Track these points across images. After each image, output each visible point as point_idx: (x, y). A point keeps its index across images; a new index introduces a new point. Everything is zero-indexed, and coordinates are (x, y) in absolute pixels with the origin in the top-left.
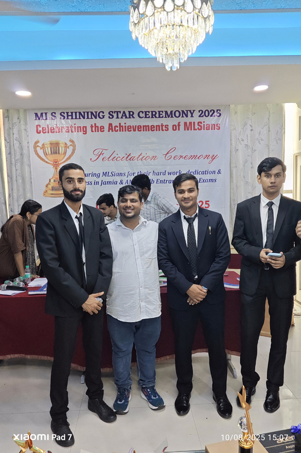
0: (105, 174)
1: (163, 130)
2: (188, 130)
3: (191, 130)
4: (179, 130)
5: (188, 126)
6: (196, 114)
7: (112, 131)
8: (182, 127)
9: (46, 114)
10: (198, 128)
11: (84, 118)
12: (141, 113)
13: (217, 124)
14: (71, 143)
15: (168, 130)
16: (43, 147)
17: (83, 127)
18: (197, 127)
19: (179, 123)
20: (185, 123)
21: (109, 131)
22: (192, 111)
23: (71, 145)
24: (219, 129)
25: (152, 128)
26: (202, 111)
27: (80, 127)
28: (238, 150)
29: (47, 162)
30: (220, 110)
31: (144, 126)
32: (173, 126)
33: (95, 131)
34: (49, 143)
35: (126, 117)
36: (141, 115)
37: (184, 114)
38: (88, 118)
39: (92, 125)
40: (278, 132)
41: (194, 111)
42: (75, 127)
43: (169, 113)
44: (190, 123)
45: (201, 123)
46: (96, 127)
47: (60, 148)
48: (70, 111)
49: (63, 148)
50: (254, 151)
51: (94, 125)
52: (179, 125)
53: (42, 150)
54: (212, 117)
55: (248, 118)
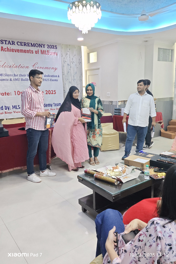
0: (1, 75)
1: (30, 53)
2: (43, 54)
4: (38, 54)
6: (46, 47)
7: (3, 51)
8: (40, 52)
12: (18, 43)
13: (56, 53)
15: (33, 53)
18: (47, 53)
19: (38, 50)
21: (1, 51)
22: (44, 45)
25: (25, 51)
26: (49, 45)
28: (64, 66)
30: (56, 46)
31: (20, 50)
32: (36, 51)
35: (11, 44)
37: (40, 46)
40: (80, 59)
43: (33, 44)
44: (44, 51)
45: (49, 51)
50: (71, 67)
54: (53, 49)
55: (68, 51)
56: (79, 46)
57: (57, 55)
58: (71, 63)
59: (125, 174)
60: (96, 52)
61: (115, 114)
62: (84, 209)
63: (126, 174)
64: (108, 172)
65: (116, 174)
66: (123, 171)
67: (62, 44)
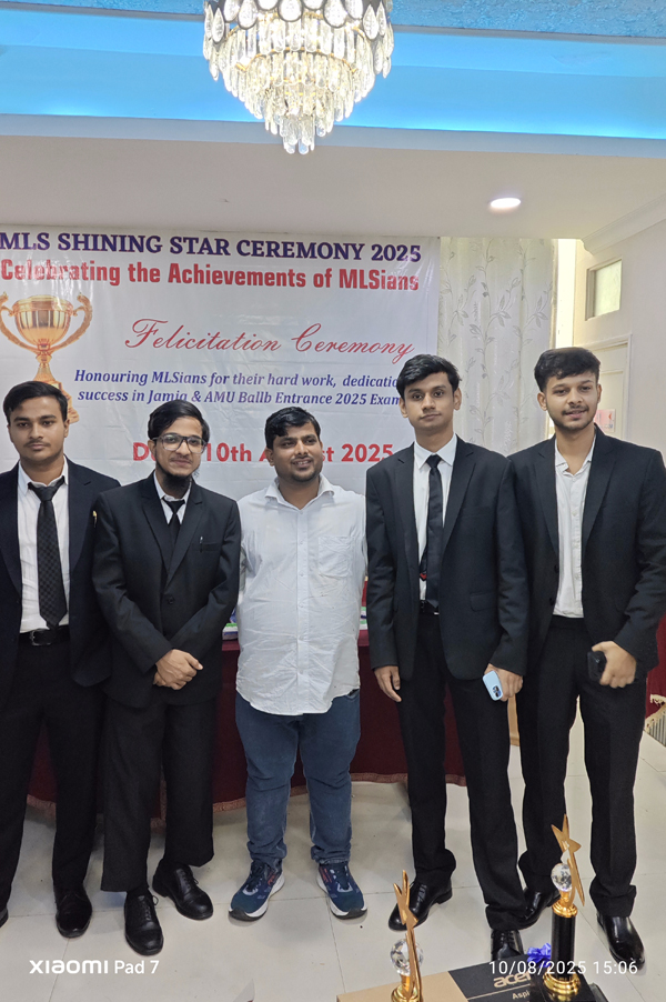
0: (158, 377)
1: (292, 285)
2: (348, 286)
3: (355, 286)
4: (328, 285)
5: (349, 279)
6: (367, 253)
7: (178, 281)
8: (335, 280)
9: (26, 235)
10: (371, 284)
11: (114, 249)
12: (244, 245)
13: (412, 278)
14: (82, 304)
16: (16, 310)
17: (112, 269)
18: (367, 281)
19: (329, 270)
20: (343, 272)
21: (170, 281)
22: (358, 247)
23: (81, 308)
24: (416, 288)
25: (269, 279)
26: (380, 247)
27: (105, 269)
28: (454, 336)
29: (22, 345)
30: (418, 247)
31: (249, 274)
32: (316, 276)
33: (140, 280)
34: (30, 301)
35: (211, 252)
36: (245, 248)
37: (339, 250)
38: (123, 249)
39: (131, 266)
40: (541, 300)
41: (362, 246)
42: (92, 269)
43: (307, 248)
44: (354, 272)
45: (377, 273)
46: (140, 270)
47: (56, 314)
48: (81, 232)
49: (62, 314)
50: (488, 339)
51: (135, 266)
52: (328, 275)
53: (13, 317)
54: (401, 262)
58: (497, 320)
60: (621, 263)
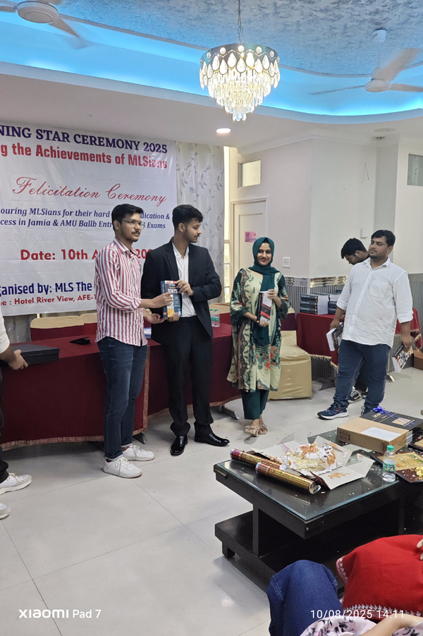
1: (104, 162)
2: (133, 164)
3: (136, 165)
4: (123, 163)
5: (133, 160)
6: (142, 147)
7: (42, 156)
8: (126, 160)
10: (144, 164)
11: (3, 134)
12: (77, 137)
13: (164, 162)
15: (110, 162)
17: (2, 146)
18: (142, 162)
19: (123, 155)
20: (130, 156)
21: (37, 155)
22: (137, 143)
25: (92, 158)
26: (148, 144)
28: (181, 193)
30: (166, 146)
31: (81, 154)
32: (116, 157)
33: (19, 154)
35: (59, 140)
36: (78, 139)
37: (128, 144)
38: (8, 134)
39: (14, 145)
40: (218, 177)
41: (139, 142)
43: (111, 141)
44: (135, 156)
45: (147, 158)
46: (19, 148)
50: (197, 195)
51: (16, 145)
52: (123, 158)
54: (158, 153)
55: (193, 159)
56: (218, 147)
57: (166, 167)
58: (200, 185)
59: (333, 466)
60: (260, 161)
61: (301, 311)
62: (229, 550)
63: (335, 467)
64: (291, 459)
65: (312, 465)
66: (328, 459)
67: (180, 142)
